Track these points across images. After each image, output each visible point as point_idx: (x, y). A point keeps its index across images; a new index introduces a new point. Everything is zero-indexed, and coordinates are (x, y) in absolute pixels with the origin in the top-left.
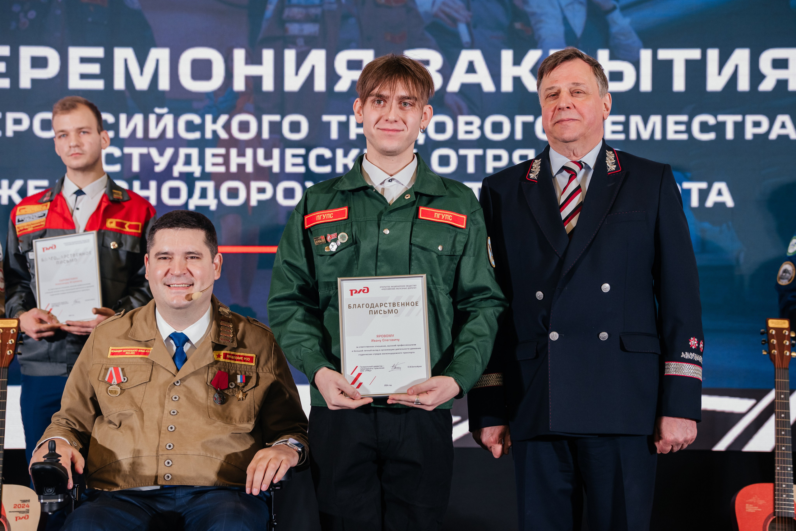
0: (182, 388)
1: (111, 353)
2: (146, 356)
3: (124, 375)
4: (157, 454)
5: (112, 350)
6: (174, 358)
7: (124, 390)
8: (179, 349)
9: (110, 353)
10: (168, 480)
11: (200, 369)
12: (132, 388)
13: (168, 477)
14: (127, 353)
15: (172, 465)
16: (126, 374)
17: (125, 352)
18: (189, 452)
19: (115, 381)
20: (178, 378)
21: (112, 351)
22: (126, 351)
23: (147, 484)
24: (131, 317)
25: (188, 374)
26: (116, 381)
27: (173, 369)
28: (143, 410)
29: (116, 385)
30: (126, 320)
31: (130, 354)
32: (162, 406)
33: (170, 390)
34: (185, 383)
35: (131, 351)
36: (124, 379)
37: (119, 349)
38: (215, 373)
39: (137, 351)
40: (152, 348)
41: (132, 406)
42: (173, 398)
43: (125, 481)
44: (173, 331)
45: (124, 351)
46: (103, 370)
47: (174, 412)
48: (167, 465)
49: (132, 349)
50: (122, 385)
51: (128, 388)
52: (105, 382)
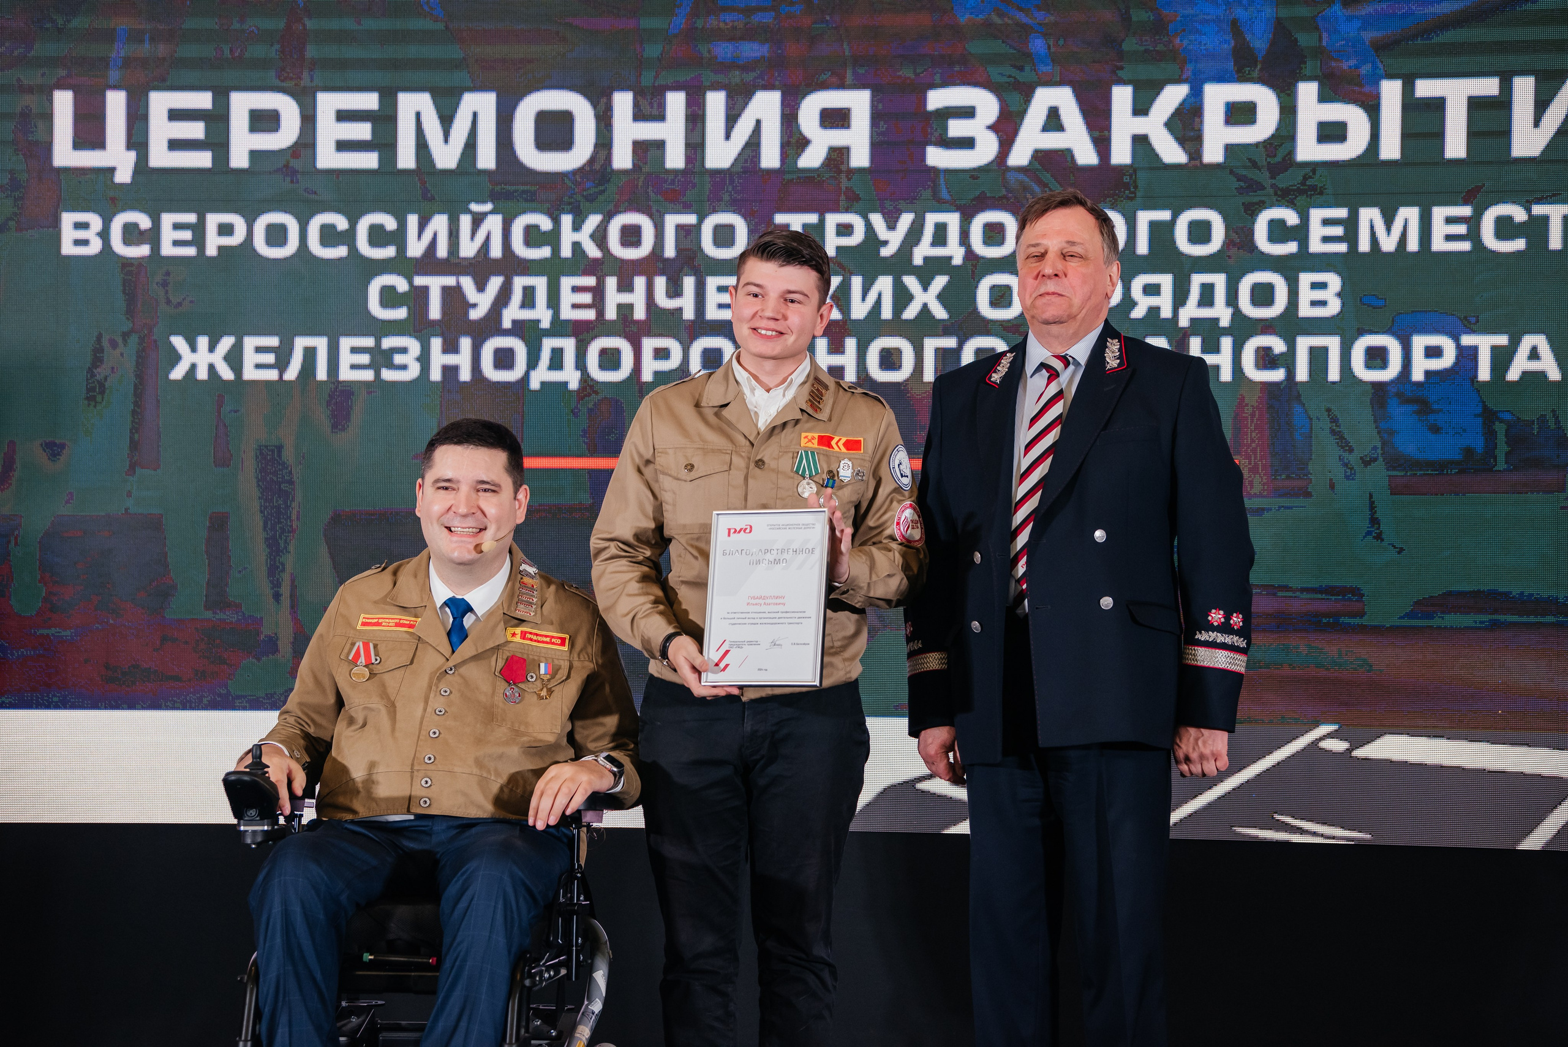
0: (457, 678)
1: (362, 622)
2: (411, 630)
3: (376, 655)
4: (412, 769)
5: (364, 618)
6: (449, 634)
7: (377, 674)
8: (456, 622)
9: (360, 623)
10: (425, 806)
11: (485, 651)
12: (386, 673)
13: (425, 802)
14: (384, 624)
15: (431, 785)
16: (380, 654)
17: (381, 623)
18: (456, 769)
19: (362, 660)
20: (451, 664)
21: (364, 620)
22: (383, 620)
23: (395, 811)
24: (395, 573)
25: (466, 658)
26: (364, 661)
27: (446, 648)
28: (397, 704)
29: (364, 666)
30: (387, 576)
31: (388, 626)
32: (426, 702)
33: (439, 679)
34: (463, 670)
35: (390, 621)
36: (376, 660)
37: (373, 617)
38: (507, 659)
39: (397, 621)
40: (420, 619)
41: (382, 698)
42: (442, 692)
43: (364, 806)
44: (450, 595)
45: (380, 621)
46: (348, 646)
47: (440, 711)
48: (425, 786)
49: (392, 619)
50: (370, 666)
51: (380, 672)
52: (349, 662)
